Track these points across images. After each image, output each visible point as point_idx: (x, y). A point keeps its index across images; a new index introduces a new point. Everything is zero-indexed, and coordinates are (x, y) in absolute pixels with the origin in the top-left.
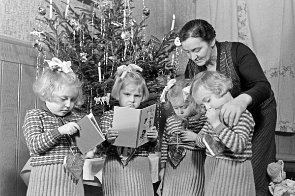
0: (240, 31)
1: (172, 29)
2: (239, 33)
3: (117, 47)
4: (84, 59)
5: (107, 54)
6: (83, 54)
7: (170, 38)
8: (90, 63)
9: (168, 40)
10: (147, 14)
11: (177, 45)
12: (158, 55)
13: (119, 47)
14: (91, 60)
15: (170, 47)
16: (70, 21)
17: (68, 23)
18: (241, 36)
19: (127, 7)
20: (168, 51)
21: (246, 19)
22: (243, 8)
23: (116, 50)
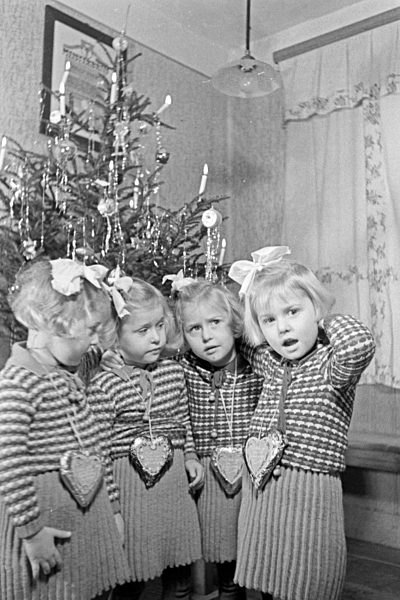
0: (370, 188)
1: (201, 191)
2: (367, 191)
4: (29, 253)
5: (74, 242)
6: (30, 242)
7: (197, 211)
9: (193, 214)
10: (164, 161)
11: (206, 225)
12: (175, 243)
13: (99, 227)
15: (198, 229)
16: (5, 179)
18: (371, 198)
19: (120, 150)
20: (196, 235)
21: (381, 163)
22: (375, 141)
23: (93, 235)
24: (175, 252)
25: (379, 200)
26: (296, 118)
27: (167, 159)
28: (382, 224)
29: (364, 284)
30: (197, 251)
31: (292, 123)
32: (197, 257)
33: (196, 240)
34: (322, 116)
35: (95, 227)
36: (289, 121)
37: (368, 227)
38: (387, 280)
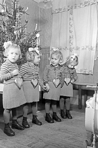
0: (70, 29)
1: (36, 29)
7: (35, 34)
11: (37, 37)
12: (30, 41)
14: (2, 42)
15: (35, 38)
18: (70, 32)
19: (18, 19)
20: (34, 39)
21: (73, 24)
22: (72, 19)
23: (12, 38)
24: (30, 42)
25: (72, 32)
26: (55, 12)
27: (28, 22)
28: (73, 38)
29: (68, 51)
30: (34, 42)
31: (54, 14)
32: (34, 44)
33: (34, 40)
34: (61, 12)
35: (13, 37)
37: (70, 38)
38: (73, 50)
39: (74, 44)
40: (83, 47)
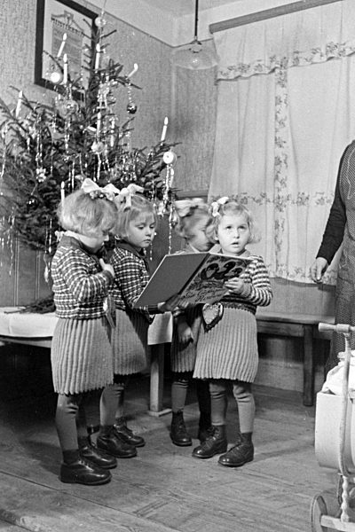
0: (278, 135)
1: (163, 139)
2: (276, 137)
3: (87, 161)
4: (42, 178)
5: (73, 171)
6: (41, 170)
7: (160, 152)
8: (49, 184)
9: (157, 154)
10: (133, 112)
11: (166, 162)
12: (143, 174)
13: (90, 161)
14: (51, 179)
15: (160, 164)
16: (22, 123)
17: (20, 125)
18: (278, 143)
19: (103, 103)
20: (158, 169)
21: (286, 117)
22: (283, 100)
23: (86, 165)
24: (143, 180)
25: (284, 145)
26: (225, 78)
27: (135, 110)
28: (285, 163)
29: (271, 206)
30: (158, 179)
31: (222, 82)
32: (157, 183)
33: (158, 172)
34: (246, 78)
36: (220, 80)
37: (276, 164)
38: (286, 203)
39: (291, 183)
40: (319, 197)
